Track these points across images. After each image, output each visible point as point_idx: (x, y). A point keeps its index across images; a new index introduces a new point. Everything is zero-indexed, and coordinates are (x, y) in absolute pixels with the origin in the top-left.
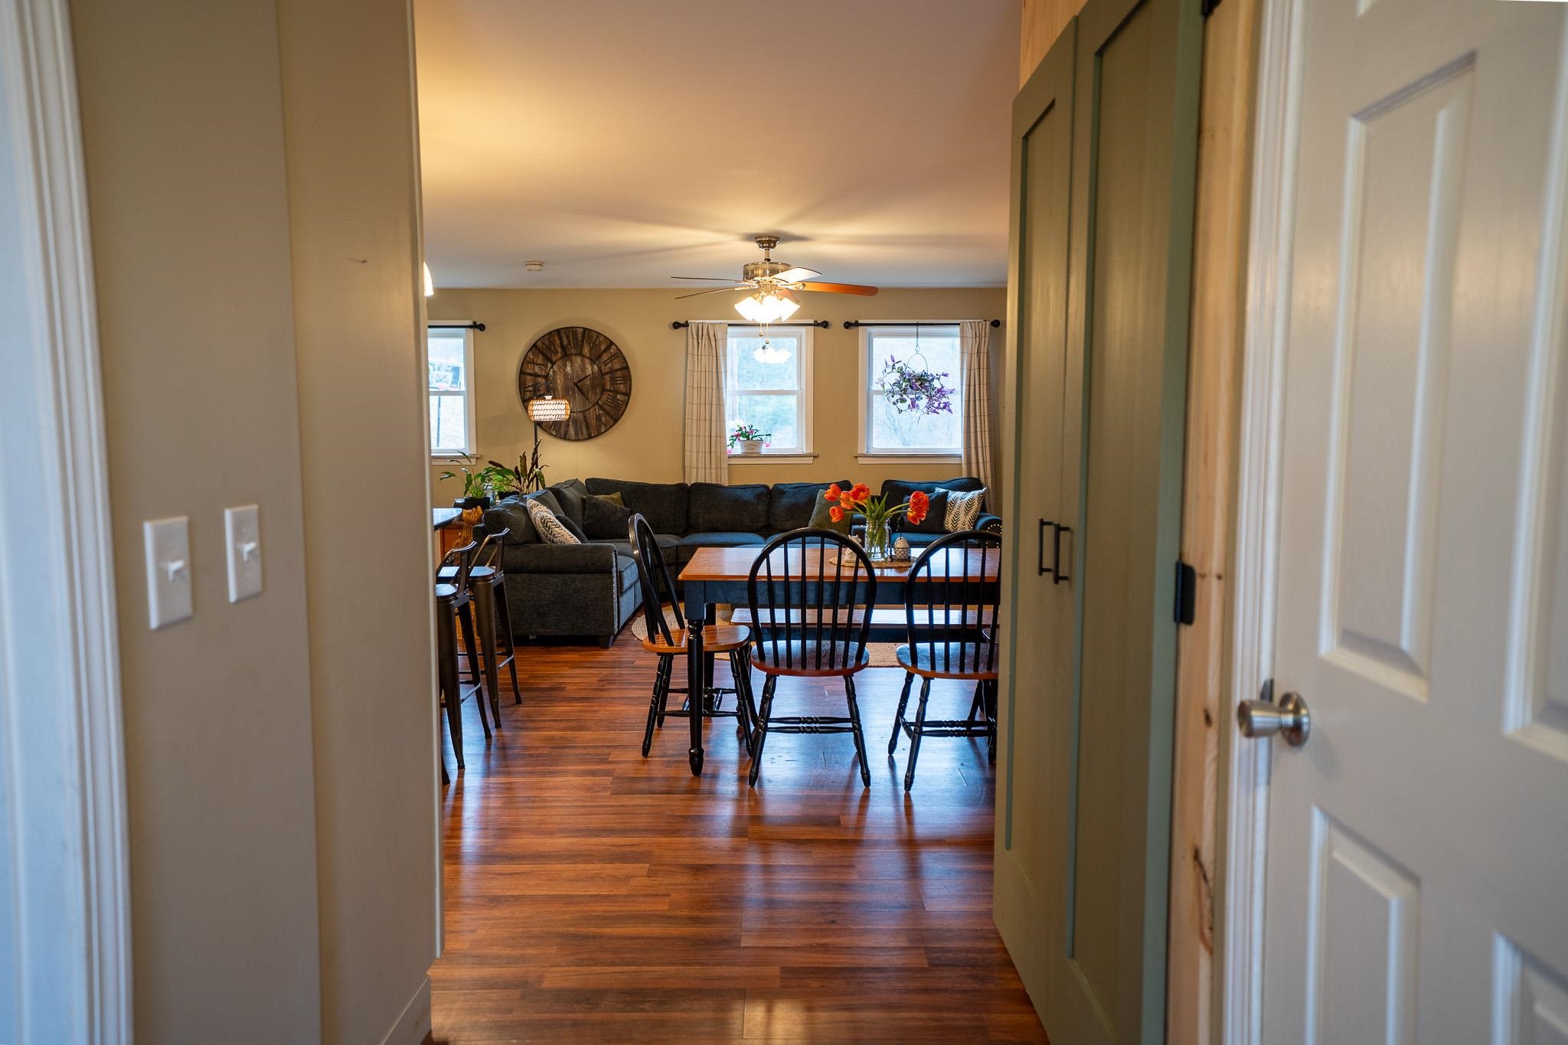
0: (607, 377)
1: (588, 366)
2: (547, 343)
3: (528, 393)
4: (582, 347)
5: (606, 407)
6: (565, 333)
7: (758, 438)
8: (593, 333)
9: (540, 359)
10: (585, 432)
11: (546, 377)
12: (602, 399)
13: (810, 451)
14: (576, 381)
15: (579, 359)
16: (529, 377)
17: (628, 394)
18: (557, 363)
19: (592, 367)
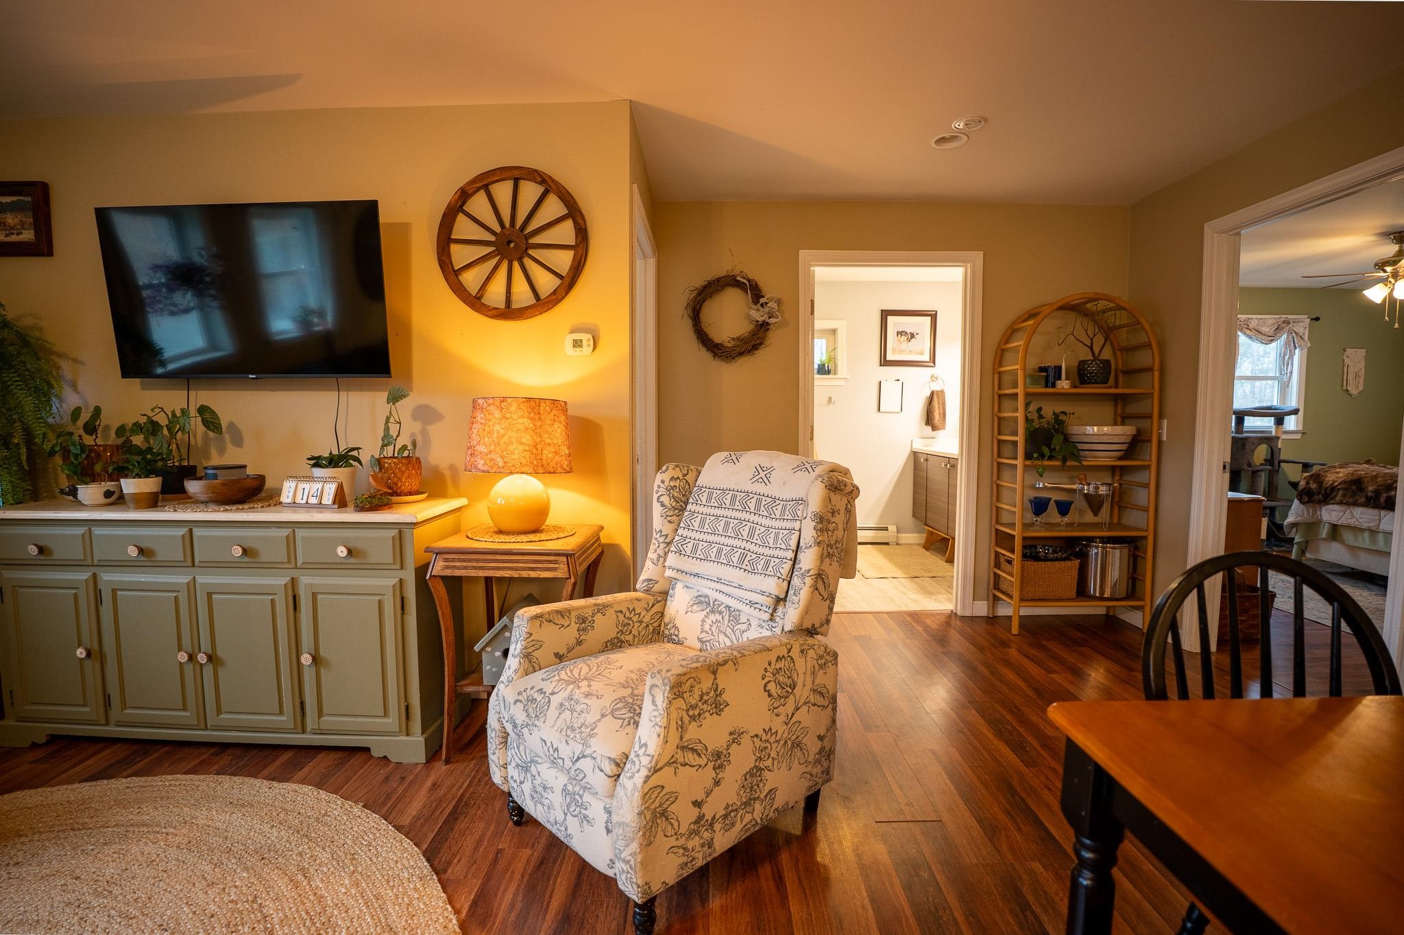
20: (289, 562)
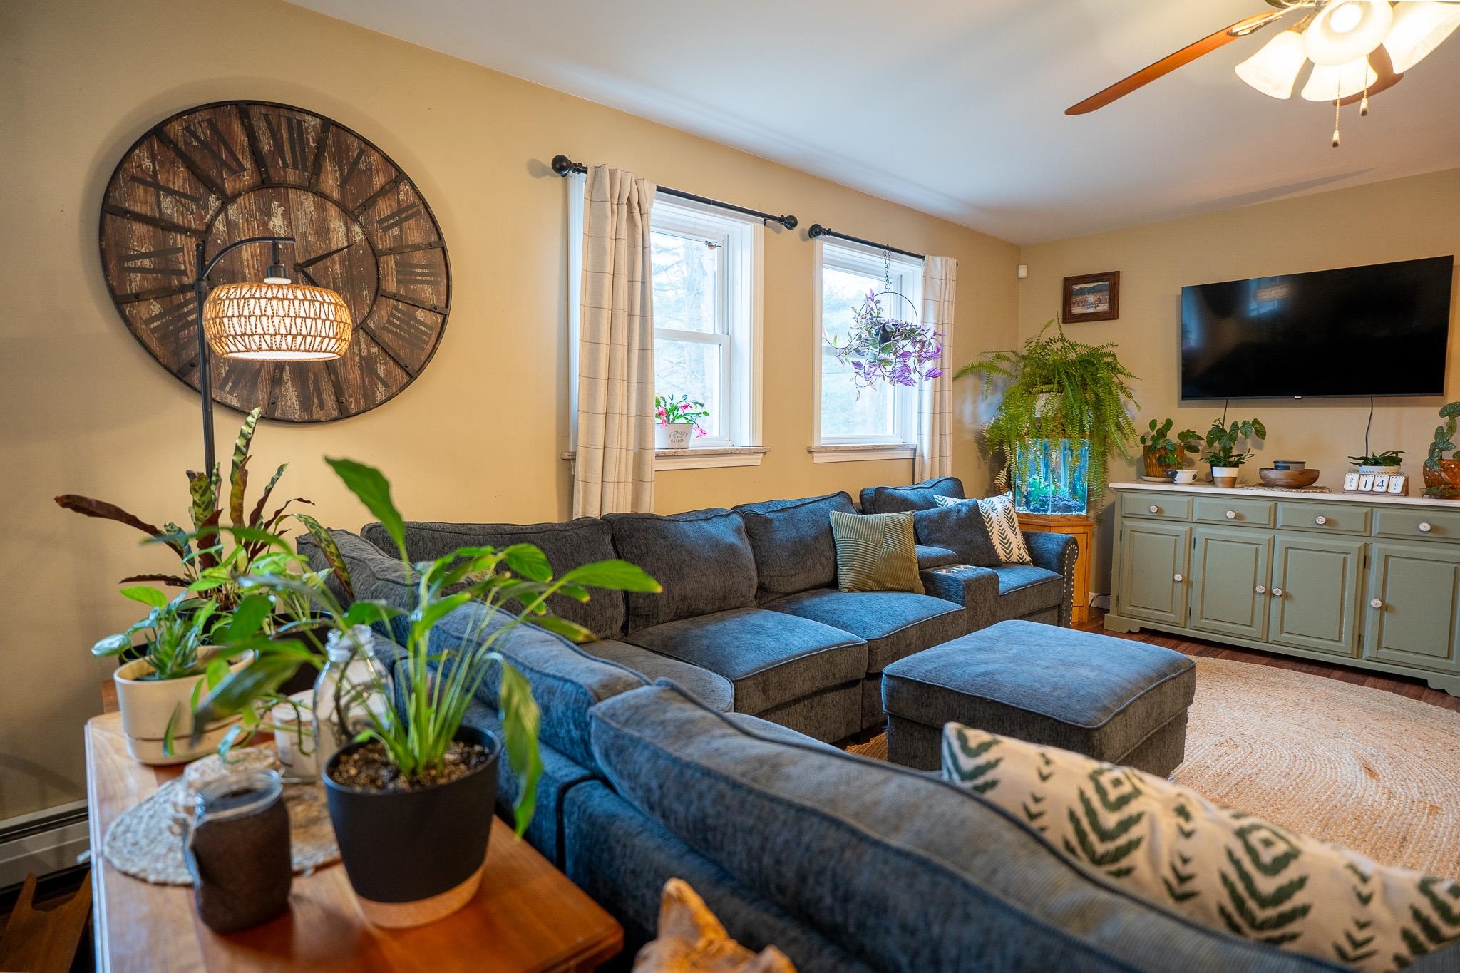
0: (390, 262)
1: (336, 223)
2: (204, 133)
3: (137, 277)
4: (317, 169)
5: (388, 338)
6: (266, 117)
7: (683, 420)
8: (351, 139)
9: (180, 179)
10: (330, 402)
11: (204, 235)
12: (376, 316)
13: (759, 443)
14: (300, 260)
15: (308, 202)
16: (138, 228)
17: (442, 312)
18: (241, 201)
19: (348, 231)
20: (1365, 531)
